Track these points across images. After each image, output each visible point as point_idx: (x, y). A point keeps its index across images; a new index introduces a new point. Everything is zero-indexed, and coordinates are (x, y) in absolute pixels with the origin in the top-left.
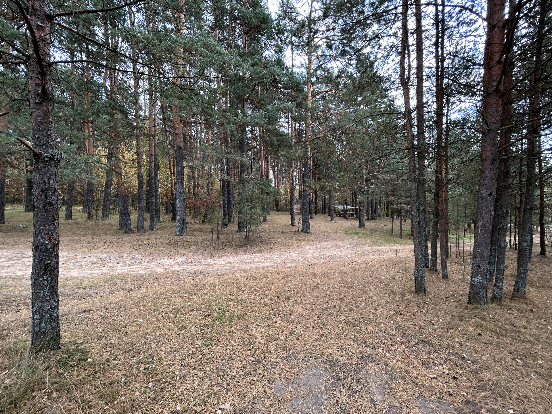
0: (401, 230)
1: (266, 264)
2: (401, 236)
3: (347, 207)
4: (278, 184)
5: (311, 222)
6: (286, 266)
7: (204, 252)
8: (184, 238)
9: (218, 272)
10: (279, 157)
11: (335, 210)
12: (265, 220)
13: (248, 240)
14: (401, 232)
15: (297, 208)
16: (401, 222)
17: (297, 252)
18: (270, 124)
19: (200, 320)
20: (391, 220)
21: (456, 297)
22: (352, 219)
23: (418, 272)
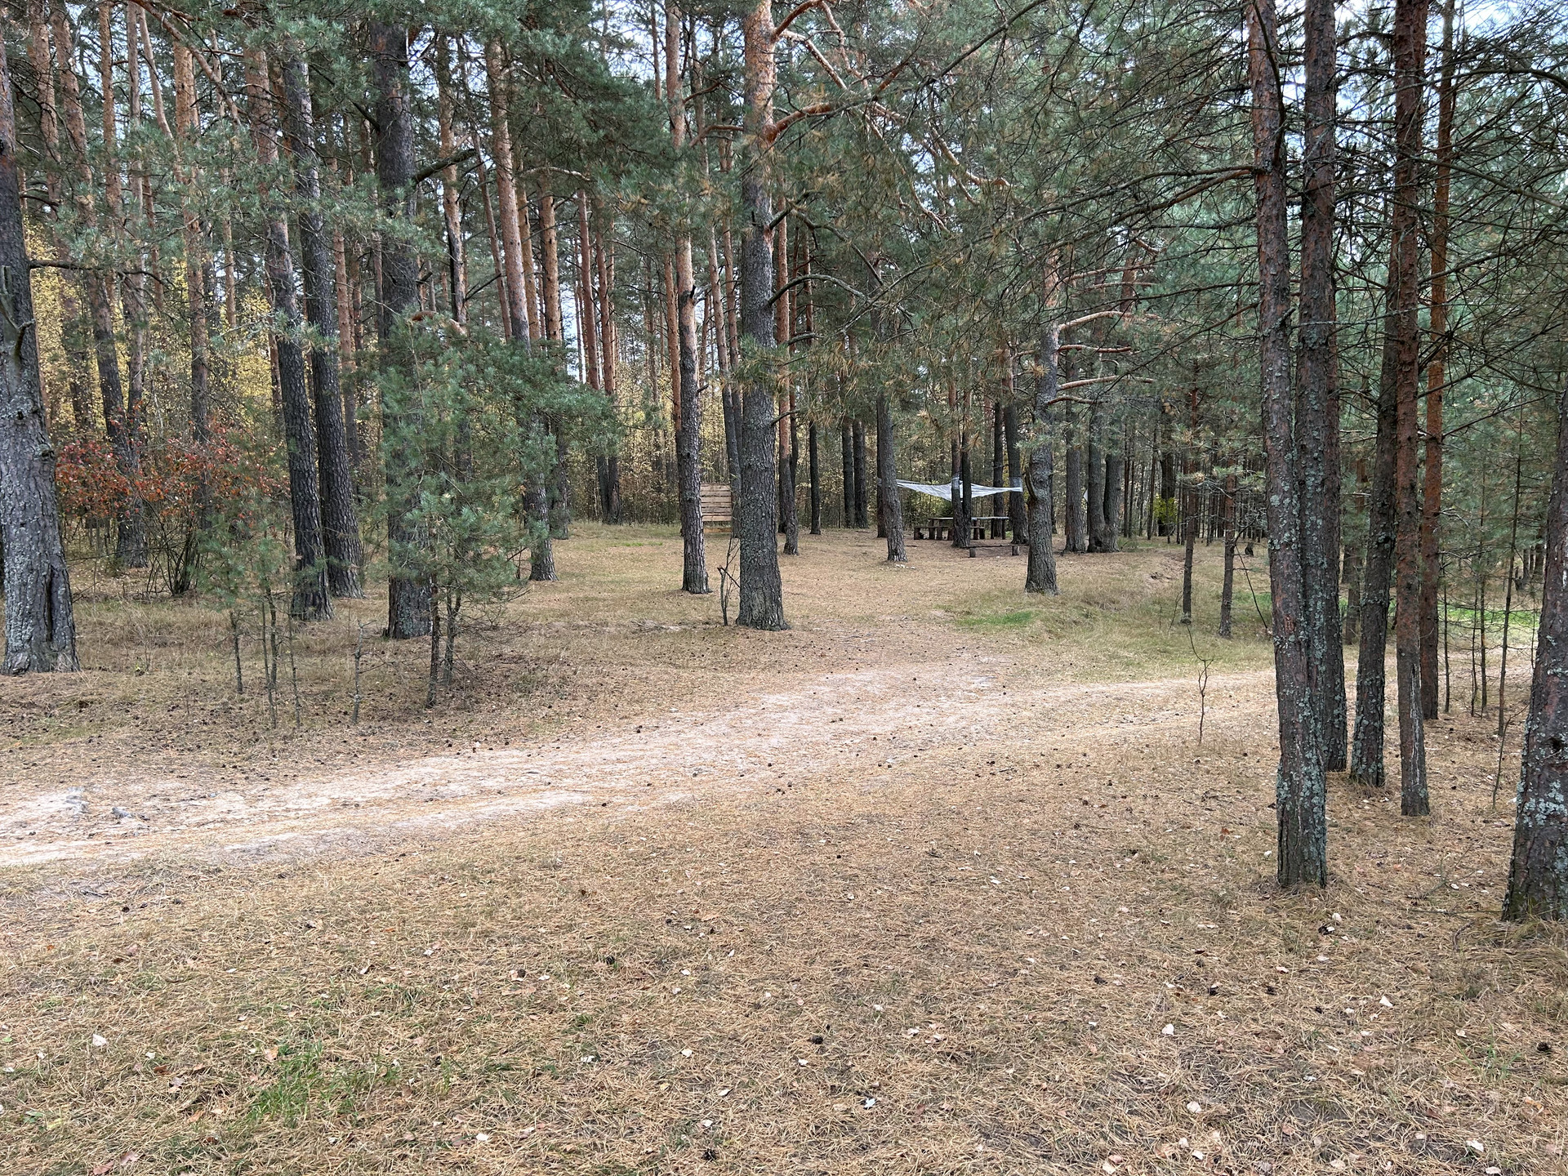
0: (1227, 593)
1: (551, 800)
2: (1226, 625)
3: (967, 490)
4: (607, 370)
5: (788, 571)
6: (660, 802)
7: (188, 757)
8: (60, 682)
9: (277, 857)
10: (609, 219)
11: (910, 508)
12: (541, 569)
13: (449, 680)
14: (1226, 607)
15: (713, 499)
16: (1230, 554)
17: (719, 726)
18: (544, 26)
19: (169, 1119)
20: (1183, 549)
21: (1458, 896)
22: (992, 552)
23: (1294, 789)
